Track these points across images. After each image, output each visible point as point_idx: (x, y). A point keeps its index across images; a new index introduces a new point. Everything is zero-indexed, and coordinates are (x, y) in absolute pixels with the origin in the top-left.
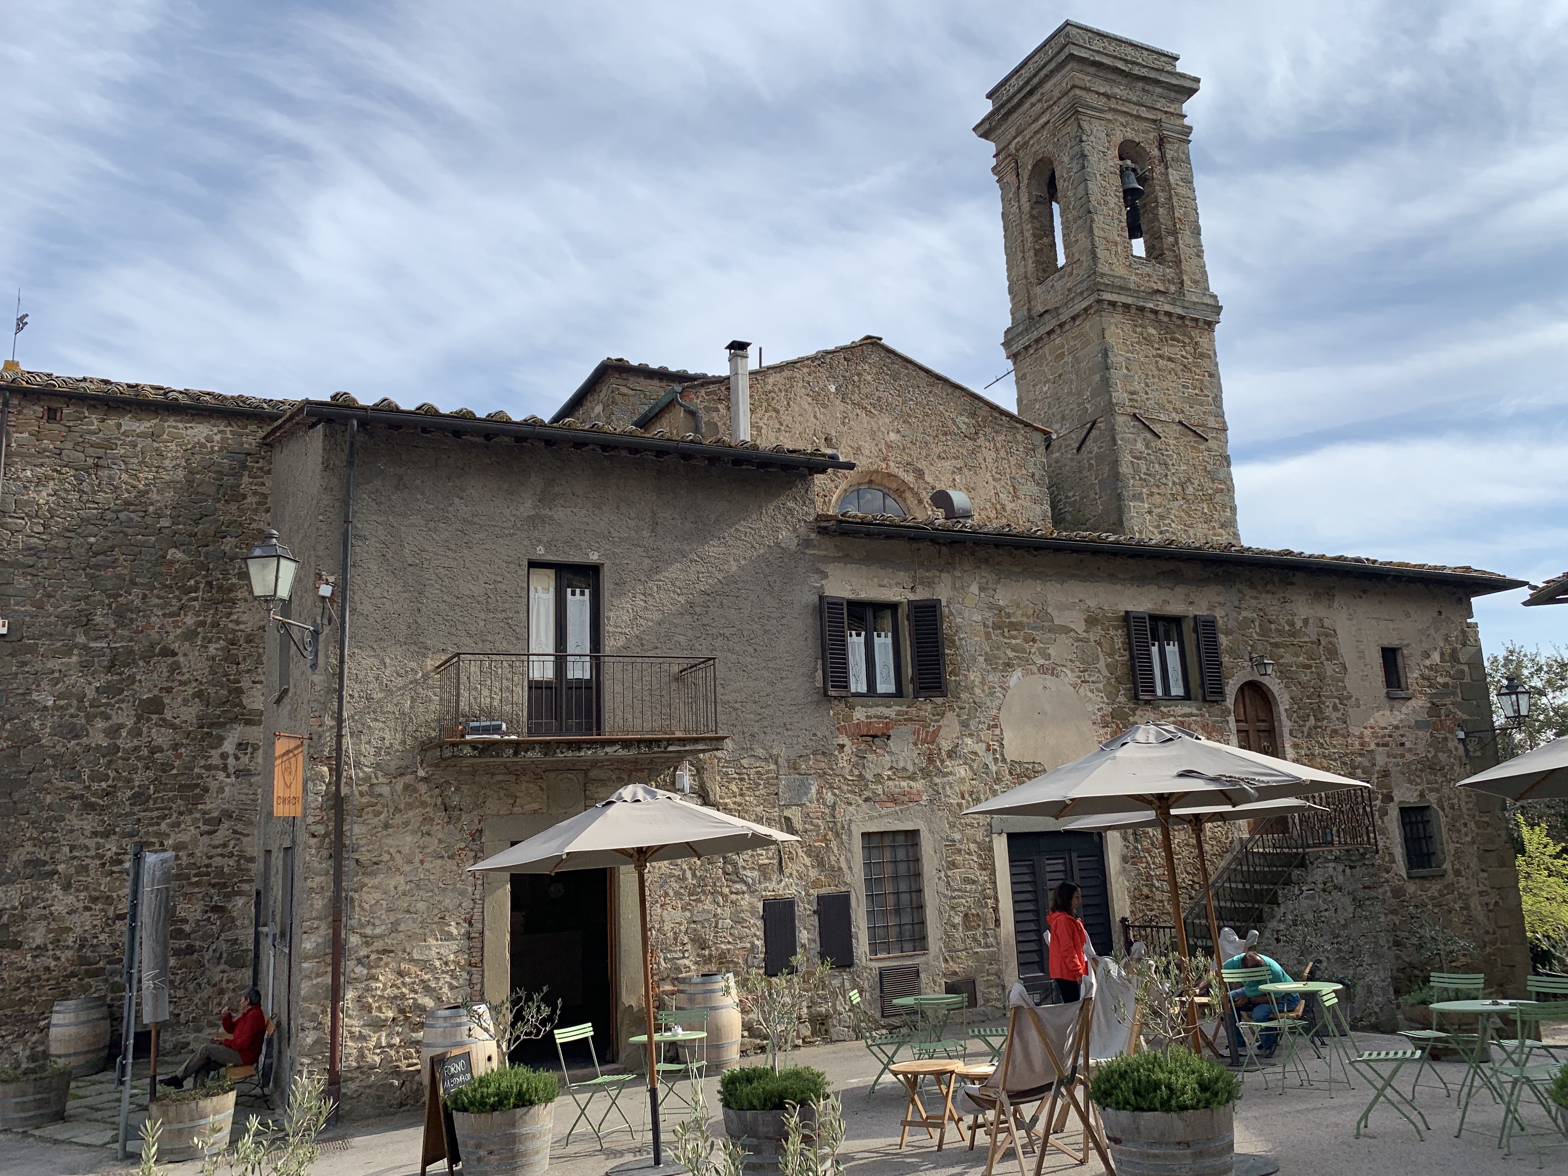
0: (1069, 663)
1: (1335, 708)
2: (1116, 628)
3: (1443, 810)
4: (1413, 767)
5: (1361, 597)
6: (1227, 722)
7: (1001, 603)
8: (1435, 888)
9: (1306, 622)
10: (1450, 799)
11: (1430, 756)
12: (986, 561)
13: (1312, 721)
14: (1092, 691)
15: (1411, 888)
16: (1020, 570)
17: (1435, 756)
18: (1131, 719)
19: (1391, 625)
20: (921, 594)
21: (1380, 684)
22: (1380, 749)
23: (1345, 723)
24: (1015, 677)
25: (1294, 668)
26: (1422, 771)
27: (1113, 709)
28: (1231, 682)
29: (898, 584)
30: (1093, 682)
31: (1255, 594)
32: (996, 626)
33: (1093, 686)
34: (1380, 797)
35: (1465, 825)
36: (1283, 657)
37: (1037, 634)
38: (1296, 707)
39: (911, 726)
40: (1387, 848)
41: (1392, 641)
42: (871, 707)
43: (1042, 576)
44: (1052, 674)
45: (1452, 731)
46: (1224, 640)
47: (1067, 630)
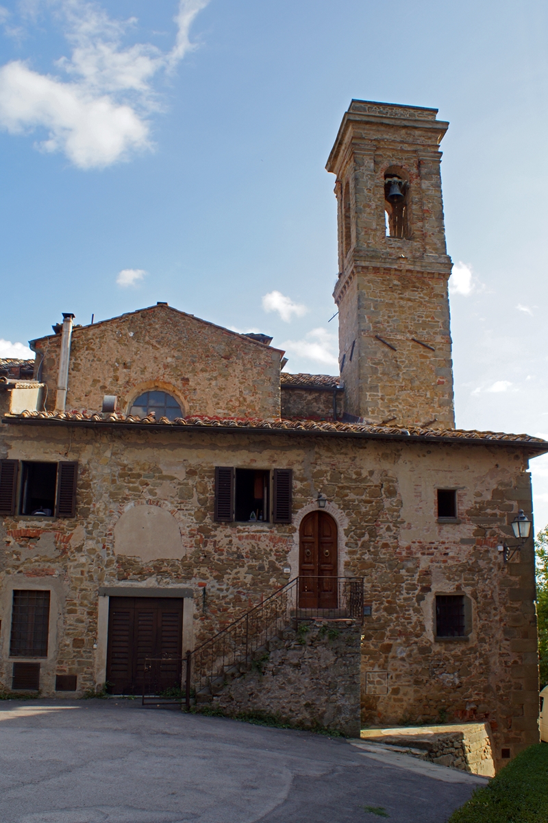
0: (169, 498)
1: (388, 529)
2: (209, 477)
3: (476, 598)
4: (455, 569)
5: (424, 456)
6: (292, 536)
7: (125, 462)
8: (458, 649)
9: (371, 473)
10: (483, 591)
11: (470, 562)
12: (120, 437)
13: (367, 537)
14: (185, 515)
15: (437, 648)
16: (142, 442)
17: (476, 562)
18: (212, 533)
19: (449, 475)
20: (71, 458)
21: (433, 514)
22: (425, 557)
23: (397, 538)
24: (129, 507)
25: (357, 503)
26: (461, 571)
27: (200, 527)
28: (300, 511)
29: (56, 452)
30: (186, 510)
31: (330, 454)
32: (121, 476)
33: (186, 513)
34: (419, 588)
35: (495, 609)
36: (347, 495)
37: (148, 481)
38: (354, 528)
39: (53, 533)
40: (420, 622)
41: (448, 484)
42: (29, 521)
43: (159, 446)
44: (157, 504)
45: (495, 546)
46: (297, 485)
47: (172, 478)
